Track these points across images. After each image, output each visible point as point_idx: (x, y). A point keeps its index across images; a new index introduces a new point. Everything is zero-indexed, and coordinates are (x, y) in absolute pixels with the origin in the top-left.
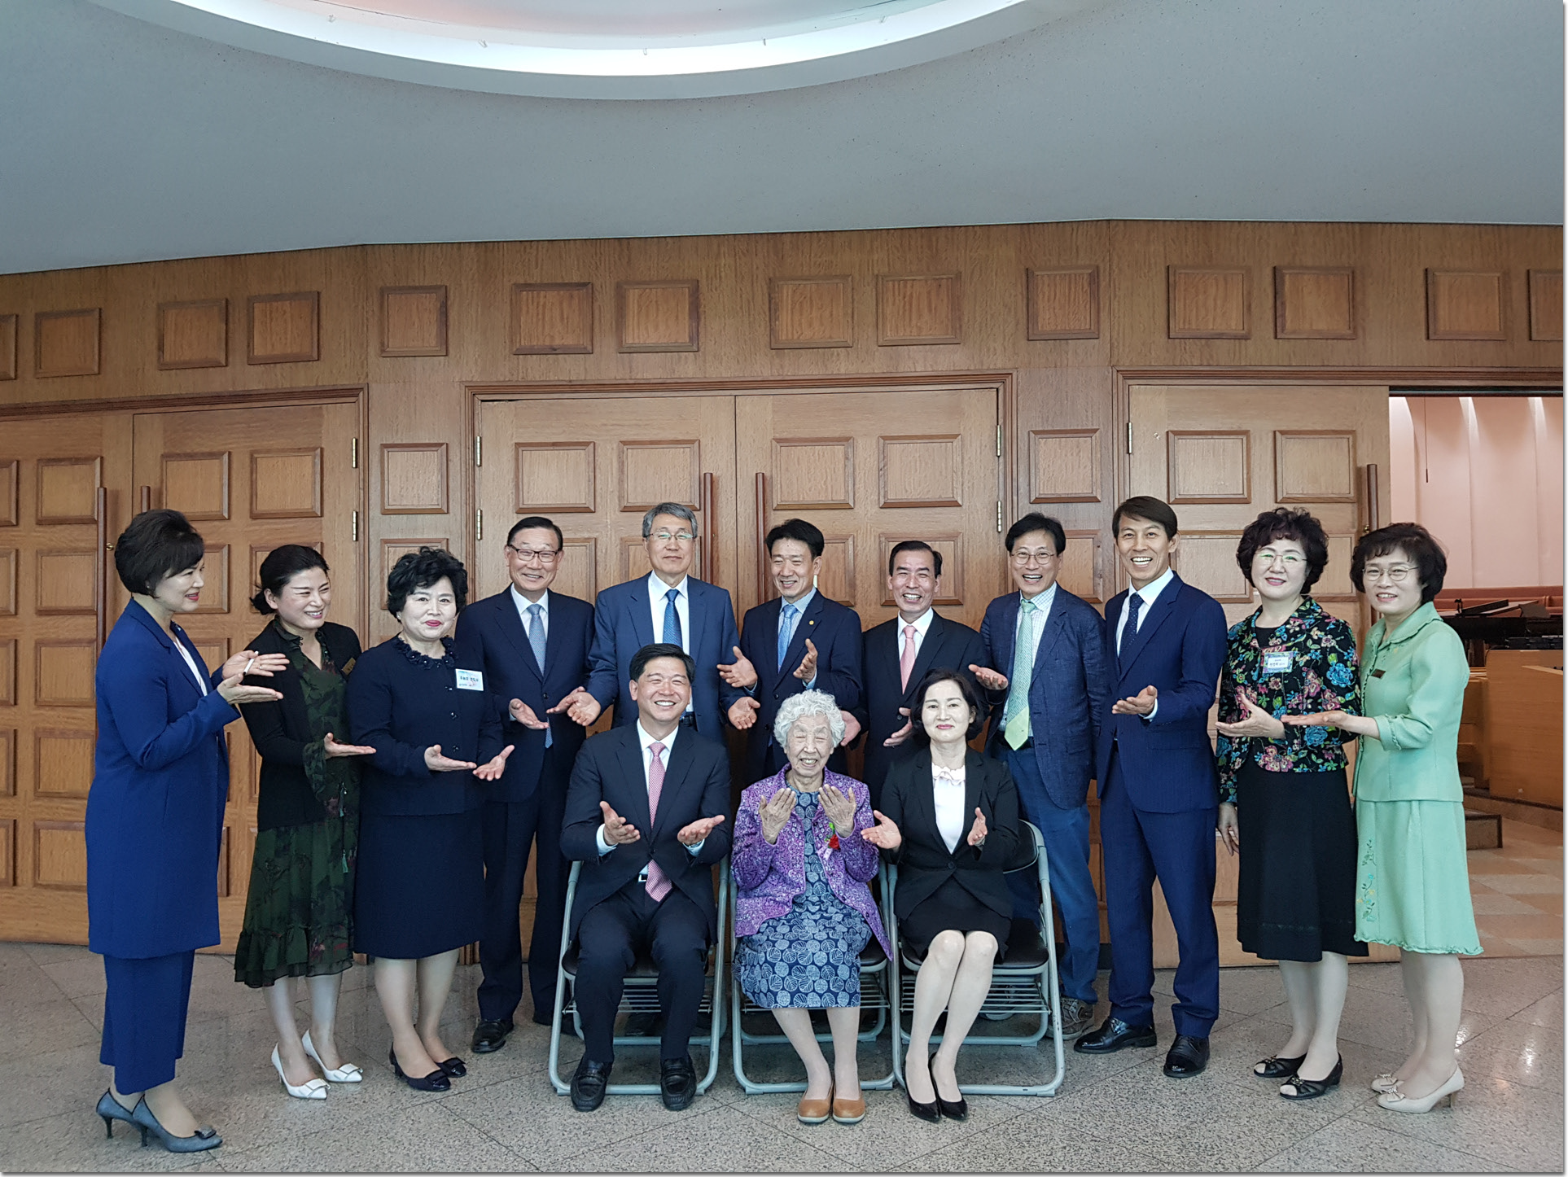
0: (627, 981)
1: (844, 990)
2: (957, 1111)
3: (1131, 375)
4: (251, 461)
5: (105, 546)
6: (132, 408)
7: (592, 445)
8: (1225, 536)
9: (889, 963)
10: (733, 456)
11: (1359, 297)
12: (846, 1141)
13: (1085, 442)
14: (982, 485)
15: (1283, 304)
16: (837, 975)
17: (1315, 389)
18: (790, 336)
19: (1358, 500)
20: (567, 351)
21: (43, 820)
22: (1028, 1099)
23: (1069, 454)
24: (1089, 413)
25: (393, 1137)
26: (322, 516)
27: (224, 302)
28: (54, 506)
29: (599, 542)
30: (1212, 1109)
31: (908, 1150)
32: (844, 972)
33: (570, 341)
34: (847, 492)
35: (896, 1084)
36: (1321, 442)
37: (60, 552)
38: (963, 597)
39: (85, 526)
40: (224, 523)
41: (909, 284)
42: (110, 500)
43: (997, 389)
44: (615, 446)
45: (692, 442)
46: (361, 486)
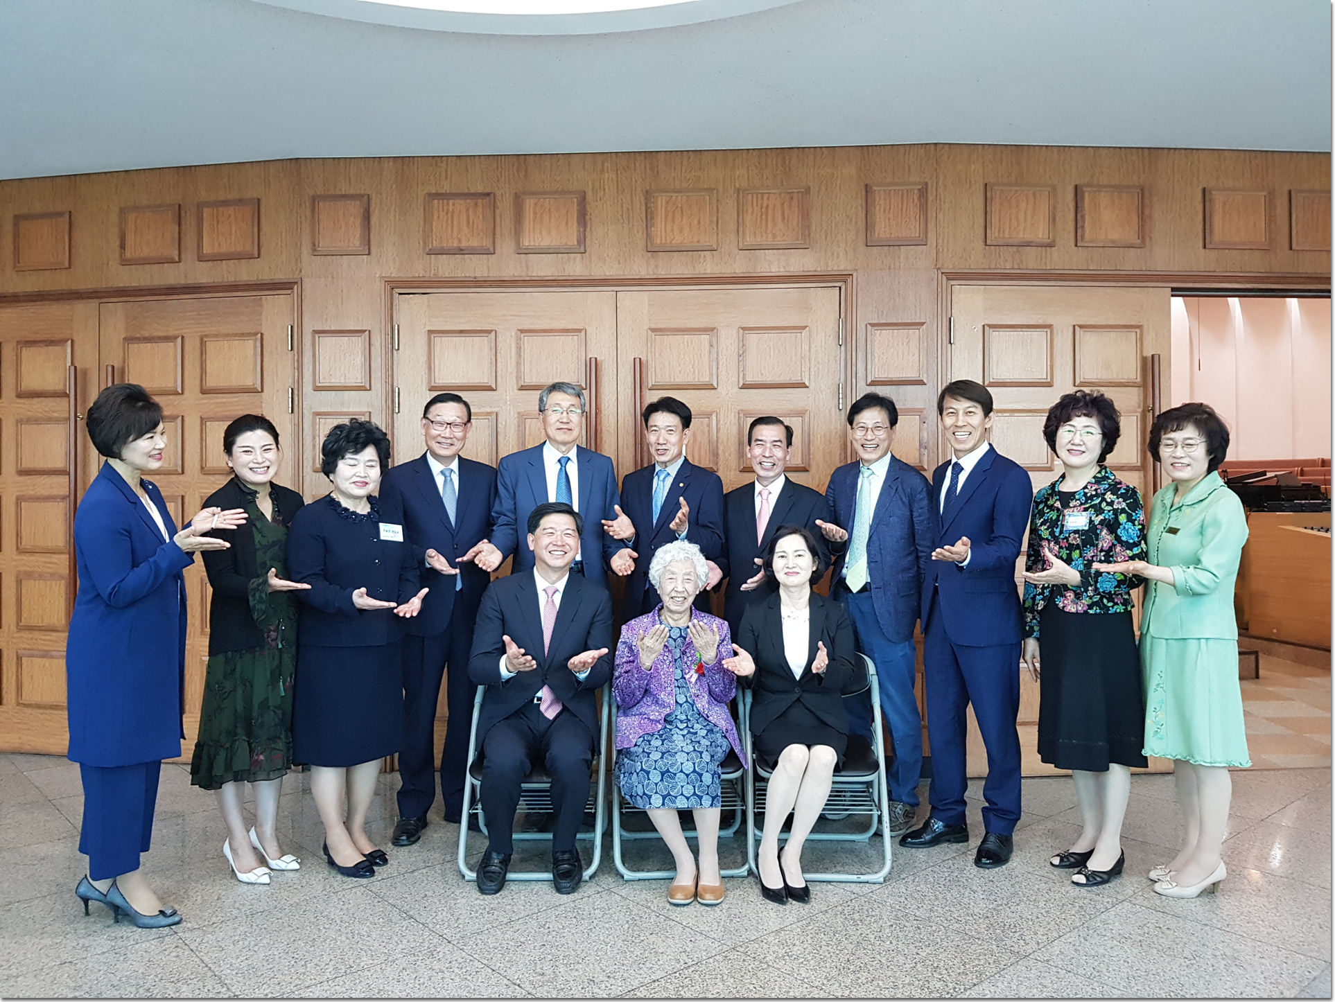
0: (523, 785)
1: (708, 794)
2: (802, 895)
3: (953, 276)
4: (201, 344)
5: (76, 416)
6: (98, 298)
7: (494, 332)
8: (1030, 414)
9: (745, 772)
10: (615, 343)
11: (1147, 211)
12: (709, 920)
13: (913, 333)
14: (826, 370)
15: (1083, 217)
16: (701, 781)
17: (1108, 290)
18: (664, 241)
19: (1144, 385)
20: (473, 252)
21: (25, 649)
22: (861, 885)
23: (900, 344)
24: (918, 310)
25: (327, 916)
26: (262, 391)
27: (177, 207)
28: (32, 380)
29: (499, 416)
30: (1016, 893)
31: (761, 927)
32: (707, 778)
33: (475, 243)
34: (711, 374)
35: (750, 872)
36: (1113, 335)
37: (37, 421)
38: (809, 465)
39: (59, 399)
40: (179, 397)
41: (766, 197)
42: (79, 377)
43: (840, 288)
44: (513, 334)
45: (579, 331)
46: (296, 366)
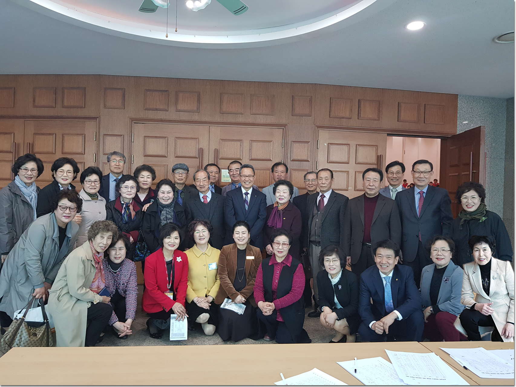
3: (319, 127)
4: (63, 137)
6: (24, 118)
7: (167, 138)
10: (208, 143)
11: (381, 109)
13: (306, 145)
14: (278, 155)
15: (361, 110)
17: (367, 133)
18: (226, 110)
19: (378, 164)
20: (161, 110)
23: (302, 148)
24: (307, 137)
26: (84, 154)
27: (55, 88)
29: (168, 166)
33: (161, 107)
34: (240, 155)
36: (368, 148)
39: (8, 154)
40: (53, 155)
42: (16, 146)
43: (283, 129)
44: (174, 138)
45: (197, 138)
46: (97, 146)
